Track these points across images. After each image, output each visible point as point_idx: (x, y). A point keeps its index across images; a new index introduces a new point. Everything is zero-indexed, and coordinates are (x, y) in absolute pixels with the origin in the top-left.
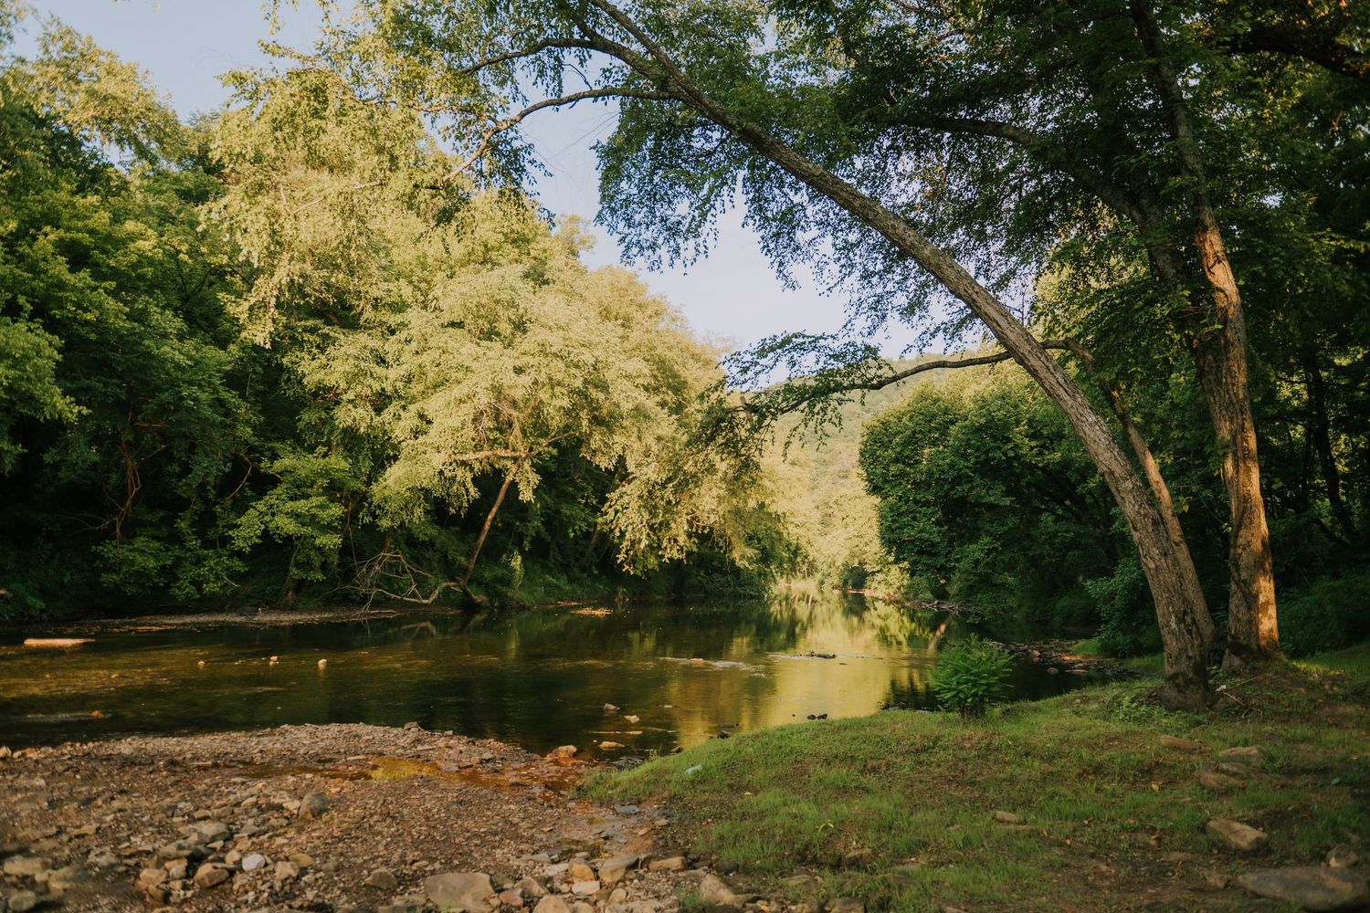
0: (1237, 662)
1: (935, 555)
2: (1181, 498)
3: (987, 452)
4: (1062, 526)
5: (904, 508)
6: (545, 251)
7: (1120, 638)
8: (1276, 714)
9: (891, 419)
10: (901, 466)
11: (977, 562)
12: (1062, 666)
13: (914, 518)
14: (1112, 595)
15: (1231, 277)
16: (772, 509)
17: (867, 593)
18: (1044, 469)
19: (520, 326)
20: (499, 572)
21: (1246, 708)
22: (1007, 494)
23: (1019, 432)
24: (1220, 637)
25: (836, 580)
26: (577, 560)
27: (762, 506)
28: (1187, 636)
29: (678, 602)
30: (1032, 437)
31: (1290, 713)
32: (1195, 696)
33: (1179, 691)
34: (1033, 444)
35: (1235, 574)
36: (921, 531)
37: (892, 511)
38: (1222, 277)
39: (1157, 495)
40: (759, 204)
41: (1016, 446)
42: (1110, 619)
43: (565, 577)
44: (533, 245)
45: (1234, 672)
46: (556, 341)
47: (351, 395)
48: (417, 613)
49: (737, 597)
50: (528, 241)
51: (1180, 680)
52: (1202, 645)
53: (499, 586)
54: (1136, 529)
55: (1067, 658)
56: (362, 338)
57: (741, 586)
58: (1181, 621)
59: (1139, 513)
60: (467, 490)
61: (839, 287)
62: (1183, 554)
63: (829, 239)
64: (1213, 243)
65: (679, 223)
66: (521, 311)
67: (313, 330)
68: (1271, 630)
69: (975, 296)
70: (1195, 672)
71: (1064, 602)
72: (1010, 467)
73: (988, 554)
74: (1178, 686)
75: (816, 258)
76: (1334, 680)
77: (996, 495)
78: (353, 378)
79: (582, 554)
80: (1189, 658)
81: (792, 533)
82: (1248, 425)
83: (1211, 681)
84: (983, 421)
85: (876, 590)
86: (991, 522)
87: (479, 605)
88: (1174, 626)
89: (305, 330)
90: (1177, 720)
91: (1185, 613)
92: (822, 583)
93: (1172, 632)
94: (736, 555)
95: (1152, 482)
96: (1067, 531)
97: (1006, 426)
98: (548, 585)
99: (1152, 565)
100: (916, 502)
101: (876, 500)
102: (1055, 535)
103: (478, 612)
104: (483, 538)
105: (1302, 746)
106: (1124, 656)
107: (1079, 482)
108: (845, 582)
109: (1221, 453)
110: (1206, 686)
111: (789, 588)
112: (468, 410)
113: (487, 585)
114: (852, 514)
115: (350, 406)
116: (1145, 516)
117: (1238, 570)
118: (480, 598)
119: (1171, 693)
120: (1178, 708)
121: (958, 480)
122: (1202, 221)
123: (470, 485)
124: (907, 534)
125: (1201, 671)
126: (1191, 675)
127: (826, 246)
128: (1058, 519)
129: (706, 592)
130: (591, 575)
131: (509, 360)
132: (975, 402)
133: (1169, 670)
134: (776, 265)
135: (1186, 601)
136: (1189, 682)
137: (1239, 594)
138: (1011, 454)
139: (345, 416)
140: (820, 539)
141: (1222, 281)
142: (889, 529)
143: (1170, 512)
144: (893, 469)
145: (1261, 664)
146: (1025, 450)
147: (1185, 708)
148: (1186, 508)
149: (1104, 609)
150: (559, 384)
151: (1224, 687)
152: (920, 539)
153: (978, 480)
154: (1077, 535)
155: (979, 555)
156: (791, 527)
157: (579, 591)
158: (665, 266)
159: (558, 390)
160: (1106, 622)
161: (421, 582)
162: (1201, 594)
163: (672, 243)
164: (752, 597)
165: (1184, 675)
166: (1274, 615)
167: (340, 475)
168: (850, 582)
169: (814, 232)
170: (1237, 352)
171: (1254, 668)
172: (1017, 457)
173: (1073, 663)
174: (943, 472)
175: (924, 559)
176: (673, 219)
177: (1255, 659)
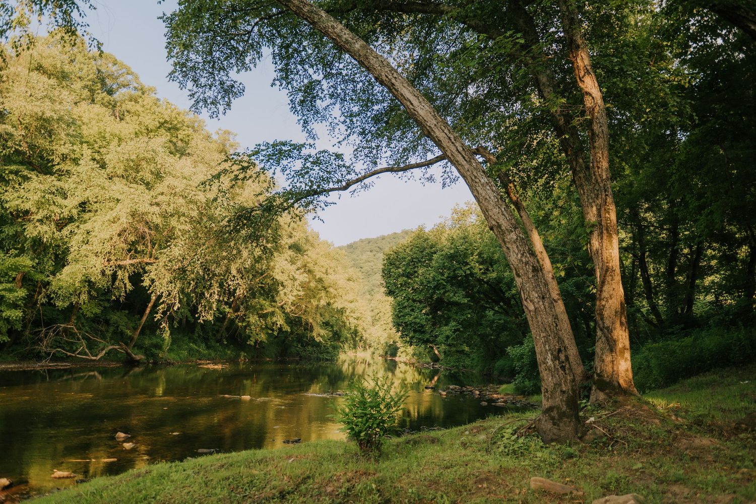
0: (602, 396)
1: (424, 332)
2: (559, 265)
3: (454, 271)
4: (497, 317)
5: (406, 304)
6: (188, 136)
7: (527, 383)
8: (640, 446)
9: (400, 250)
10: (405, 279)
11: (448, 337)
12: (491, 401)
13: (413, 310)
14: (521, 356)
15: (596, 85)
16: (335, 306)
17: (397, 359)
18: (487, 283)
19: (158, 176)
20: (155, 340)
21: (612, 439)
22: (466, 296)
23: (473, 260)
24: (587, 377)
25: (381, 352)
26: (214, 335)
27: (329, 304)
28: (561, 372)
29: (283, 362)
30: (481, 263)
31: (652, 445)
32: (567, 428)
33: (554, 424)
34: (481, 267)
35: (600, 322)
36: (415, 318)
37: (399, 305)
38: (590, 85)
39: (541, 263)
40: (286, 75)
41: (472, 267)
42: (521, 371)
43: (204, 345)
44: (180, 132)
45: (600, 405)
46: (180, 185)
47: (39, 217)
48: (89, 366)
49: (318, 359)
50: (177, 129)
51: (555, 414)
52: (574, 380)
53: (154, 350)
54: (518, 275)
55: (495, 396)
56: (50, 179)
57: (321, 353)
58: (556, 358)
59: (521, 260)
60: (125, 285)
61: (346, 141)
62: (560, 307)
63: (338, 106)
64: (583, 60)
65: (233, 86)
66: (159, 166)
67: (16, 173)
68: (627, 370)
69: (393, 81)
70: (567, 405)
71: (499, 363)
72: (468, 281)
73: (454, 332)
74: (553, 418)
75: (330, 120)
76: (676, 411)
77: (459, 297)
78: (40, 205)
79: (218, 331)
80: (563, 392)
81: (352, 322)
82: (609, 200)
83: (581, 414)
84: (452, 251)
85: (401, 358)
86: (456, 313)
87: (138, 361)
88: (550, 363)
89: (11, 172)
90: (551, 453)
91: (560, 351)
92: (374, 353)
93: (548, 369)
94: (314, 334)
95: (537, 253)
96: (500, 320)
97: (466, 256)
98: (190, 350)
99: (532, 308)
100: (414, 301)
101: (391, 299)
102: (493, 322)
103: (137, 366)
104: (145, 318)
105: (676, 488)
106: (528, 395)
107: (507, 291)
108: (386, 353)
109: (588, 231)
110: (578, 418)
111: (356, 356)
112: (117, 228)
113: (146, 349)
114: (383, 310)
115: (38, 224)
116: (527, 263)
117: (602, 319)
118: (139, 356)
119: (547, 425)
120: (552, 440)
121: (437, 287)
122: (575, 41)
123: (127, 281)
124: (409, 319)
125: (573, 404)
126: (564, 408)
127: (336, 111)
128: (496, 312)
129: (300, 357)
130: (222, 344)
131: (147, 196)
132: (448, 240)
133: (546, 404)
134: (302, 122)
135: (560, 340)
136: (562, 415)
137: (603, 339)
138: (468, 272)
139: (31, 231)
140: (372, 328)
141: (589, 86)
142: (397, 315)
143: (550, 275)
144: (401, 280)
145: (620, 398)
146: (476, 270)
147: (559, 440)
148: (563, 274)
149: (517, 364)
150: (184, 215)
151: (592, 419)
152: (415, 323)
153: (449, 287)
154: (505, 322)
155: (448, 333)
156: (351, 320)
157: (213, 354)
158: (221, 115)
159: (182, 219)
160: (519, 373)
161: (91, 345)
162: (573, 341)
163: (226, 99)
164: (327, 360)
165: (558, 408)
166: (629, 358)
167: (26, 269)
168: (389, 353)
169: (328, 101)
170: (601, 142)
171: (616, 402)
172: (472, 274)
173: (498, 399)
174: (429, 282)
175: (417, 335)
176: (228, 83)
177: (616, 394)
